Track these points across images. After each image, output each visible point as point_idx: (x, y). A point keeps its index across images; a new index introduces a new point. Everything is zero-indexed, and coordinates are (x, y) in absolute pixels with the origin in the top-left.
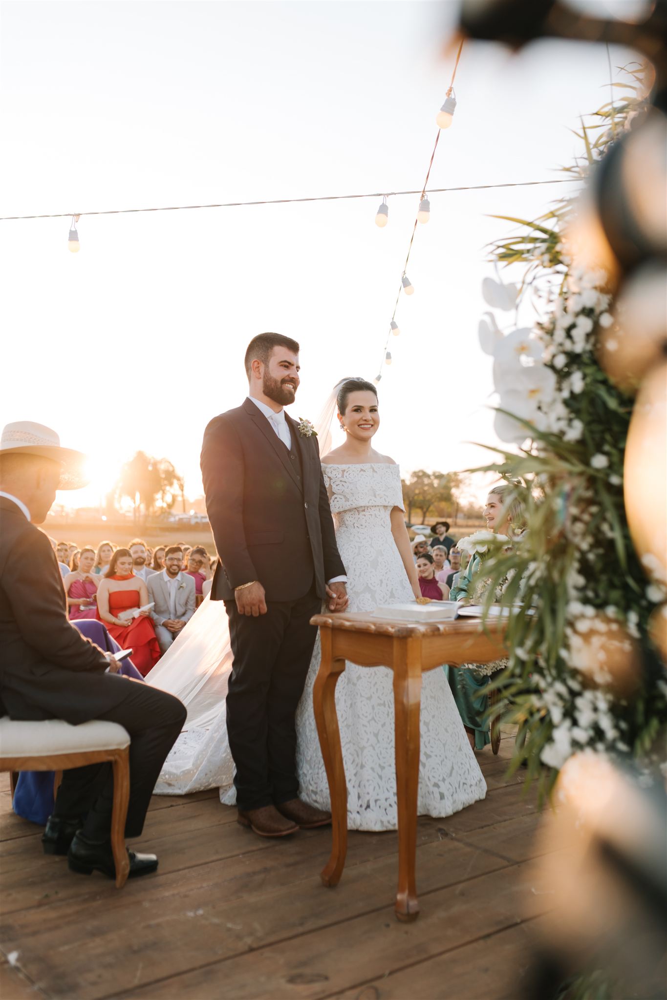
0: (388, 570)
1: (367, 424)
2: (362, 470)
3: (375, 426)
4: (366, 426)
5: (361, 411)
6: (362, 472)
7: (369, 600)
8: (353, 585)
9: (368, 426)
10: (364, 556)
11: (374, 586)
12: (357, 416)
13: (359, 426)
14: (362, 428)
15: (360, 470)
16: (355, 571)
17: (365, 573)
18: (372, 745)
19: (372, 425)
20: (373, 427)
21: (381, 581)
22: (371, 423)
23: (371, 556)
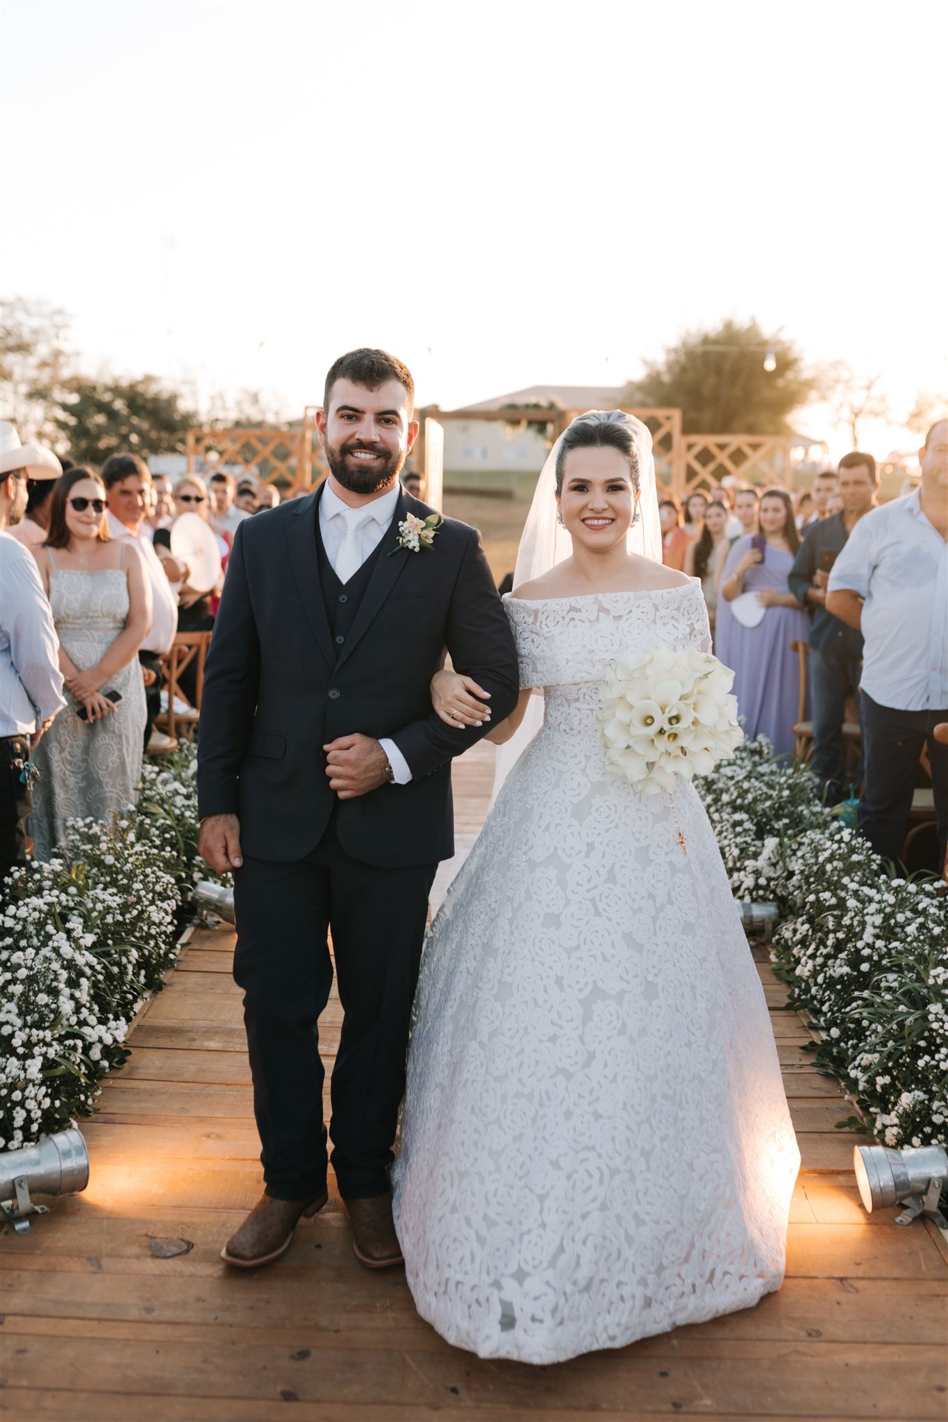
0: (613, 825)
1: (598, 519)
2: (572, 609)
3: (619, 522)
4: (595, 522)
5: (588, 490)
6: (572, 614)
7: (551, 881)
8: (530, 845)
9: (601, 522)
10: (564, 791)
11: (569, 856)
12: (578, 500)
13: (583, 520)
14: (588, 526)
15: (568, 608)
16: (540, 818)
17: (557, 825)
18: (631, 1171)
19: (613, 520)
20: (614, 524)
21: (591, 846)
22: (609, 514)
23: (579, 794)
